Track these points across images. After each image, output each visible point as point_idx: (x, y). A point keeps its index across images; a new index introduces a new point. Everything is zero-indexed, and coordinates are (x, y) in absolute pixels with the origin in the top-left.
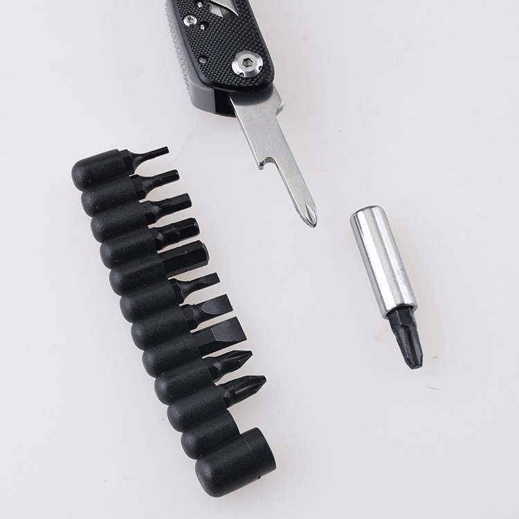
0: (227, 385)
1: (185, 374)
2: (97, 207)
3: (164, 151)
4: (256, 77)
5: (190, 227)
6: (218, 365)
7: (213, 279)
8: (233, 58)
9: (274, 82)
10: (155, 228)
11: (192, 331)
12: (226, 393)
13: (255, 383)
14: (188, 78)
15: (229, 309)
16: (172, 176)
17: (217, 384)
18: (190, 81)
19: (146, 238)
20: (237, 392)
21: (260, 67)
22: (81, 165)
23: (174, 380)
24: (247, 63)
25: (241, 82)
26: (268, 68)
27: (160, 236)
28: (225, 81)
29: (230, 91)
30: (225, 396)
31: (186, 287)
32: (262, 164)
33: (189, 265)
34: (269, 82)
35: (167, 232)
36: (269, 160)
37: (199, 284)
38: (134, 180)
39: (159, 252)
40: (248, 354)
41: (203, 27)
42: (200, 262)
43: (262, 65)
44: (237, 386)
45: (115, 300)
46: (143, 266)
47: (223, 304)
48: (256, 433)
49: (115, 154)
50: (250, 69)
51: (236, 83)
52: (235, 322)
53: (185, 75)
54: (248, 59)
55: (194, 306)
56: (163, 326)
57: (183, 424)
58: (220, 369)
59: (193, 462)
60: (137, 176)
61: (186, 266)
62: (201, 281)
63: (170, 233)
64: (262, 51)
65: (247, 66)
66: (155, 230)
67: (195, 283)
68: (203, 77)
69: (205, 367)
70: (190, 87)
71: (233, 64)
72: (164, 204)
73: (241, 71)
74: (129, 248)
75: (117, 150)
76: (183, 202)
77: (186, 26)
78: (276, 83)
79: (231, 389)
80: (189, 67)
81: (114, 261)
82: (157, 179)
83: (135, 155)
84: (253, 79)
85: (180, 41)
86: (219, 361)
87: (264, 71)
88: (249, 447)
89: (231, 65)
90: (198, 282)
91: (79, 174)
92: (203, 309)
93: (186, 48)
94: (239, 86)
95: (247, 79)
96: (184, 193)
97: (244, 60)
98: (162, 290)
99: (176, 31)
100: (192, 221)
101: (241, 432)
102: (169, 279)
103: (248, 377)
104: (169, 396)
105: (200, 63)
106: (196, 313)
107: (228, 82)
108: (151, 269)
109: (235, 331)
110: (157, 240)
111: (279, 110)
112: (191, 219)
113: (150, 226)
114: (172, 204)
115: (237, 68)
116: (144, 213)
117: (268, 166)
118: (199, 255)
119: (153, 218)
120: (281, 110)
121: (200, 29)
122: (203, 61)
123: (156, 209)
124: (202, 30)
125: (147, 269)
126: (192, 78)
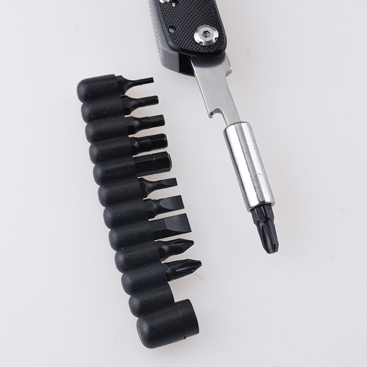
0: (171, 264)
1: (139, 251)
2: (92, 116)
3: (150, 80)
4: (211, 46)
5: (161, 141)
6: (165, 247)
7: (173, 182)
8: (195, 30)
9: (226, 51)
10: (133, 137)
11: (150, 220)
12: (169, 270)
13: (192, 266)
14: (159, 43)
15: (182, 207)
16: (153, 100)
17: (163, 262)
18: (160, 45)
19: (125, 144)
20: (177, 270)
21: (216, 38)
22: (85, 83)
23: (130, 254)
24: (206, 35)
25: (200, 49)
26: (222, 39)
27: (136, 144)
28: (188, 47)
29: (192, 56)
30: (167, 272)
31: (150, 185)
32: (212, 114)
33: (155, 169)
34: (222, 50)
35: (143, 142)
36: (218, 111)
37: (161, 185)
38: (123, 99)
39: (134, 156)
40: (191, 243)
41: (174, 5)
42: (164, 168)
43: (217, 37)
44: (178, 266)
45: (94, 188)
46: (120, 165)
47: (178, 202)
48: (187, 303)
49: (112, 77)
50: (208, 39)
51: (196, 49)
52: (184, 217)
53: (158, 41)
54: (207, 31)
55: (155, 201)
56: (128, 212)
57: (132, 289)
58: (166, 251)
59: (136, 319)
60: (127, 96)
61: (152, 170)
62: (163, 183)
63: (144, 143)
64: (218, 26)
65: (206, 37)
66: (134, 139)
67: (158, 183)
68: (171, 43)
69: (156, 248)
70: (161, 51)
71: (195, 35)
72: (144, 121)
73: (201, 40)
74: (111, 149)
75: (114, 75)
76: (159, 121)
77: (160, 3)
78: (227, 51)
79: (173, 267)
80: (161, 35)
81: (99, 159)
82: (141, 101)
83: (127, 81)
84: (209, 47)
85: (155, 14)
86: (167, 245)
87: (219, 41)
88: (180, 313)
89: (193, 35)
90: (160, 183)
91: (83, 90)
92: (161, 204)
93: (160, 19)
94: (198, 52)
95: (205, 46)
96: (160, 114)
97: (204, 32)
98: (131, 186)
99: (153, 6)
100: (163, 136)
101: (176, 301)
102: (138, 178)
103: (188, 260)
104: (125, 266)
105: (169, 32)
106: (155, 206)
107: (190, 48)
108: (126, 168)
109: (184, 224)
110: (133, 147)
111: (228, 73)
112: (162, 134)
113: (130, 136)
114: (150, 121)
115: (198, 38)
116: (127, 125)
117: (216, 115)
118: (164, 163)
119: (134, 130)
120: (230, 72)
121: (171, 6)
122: (172, 31)
123: (137, 123)
124: (173, 7)
125: (122, 167)
126: (162, 44)
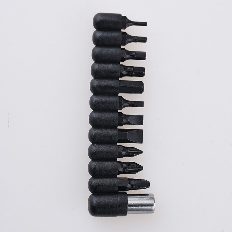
2: (99, 43)
6: (123, 153)
12: (121, 169)
15: (141, 123)
20: (126, 170)
27: (124, 72)
38: (123, 34)
60: (125, 32)
66: (123, 67)
76: (142, 58)
92: (129, 119)
100: (143, 69)
106: (124, 120)
109: (138, 136)
